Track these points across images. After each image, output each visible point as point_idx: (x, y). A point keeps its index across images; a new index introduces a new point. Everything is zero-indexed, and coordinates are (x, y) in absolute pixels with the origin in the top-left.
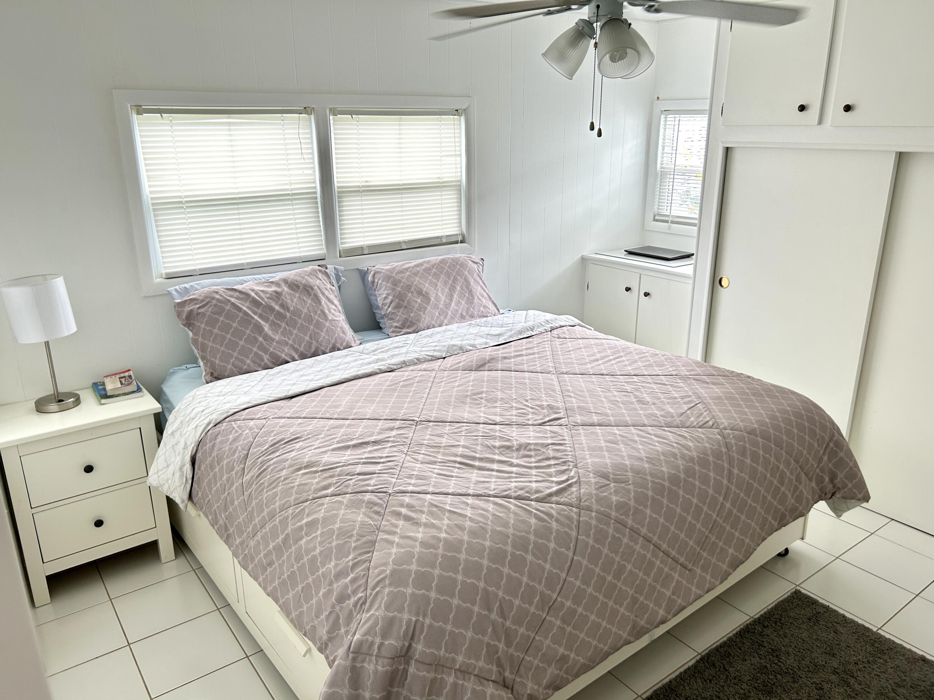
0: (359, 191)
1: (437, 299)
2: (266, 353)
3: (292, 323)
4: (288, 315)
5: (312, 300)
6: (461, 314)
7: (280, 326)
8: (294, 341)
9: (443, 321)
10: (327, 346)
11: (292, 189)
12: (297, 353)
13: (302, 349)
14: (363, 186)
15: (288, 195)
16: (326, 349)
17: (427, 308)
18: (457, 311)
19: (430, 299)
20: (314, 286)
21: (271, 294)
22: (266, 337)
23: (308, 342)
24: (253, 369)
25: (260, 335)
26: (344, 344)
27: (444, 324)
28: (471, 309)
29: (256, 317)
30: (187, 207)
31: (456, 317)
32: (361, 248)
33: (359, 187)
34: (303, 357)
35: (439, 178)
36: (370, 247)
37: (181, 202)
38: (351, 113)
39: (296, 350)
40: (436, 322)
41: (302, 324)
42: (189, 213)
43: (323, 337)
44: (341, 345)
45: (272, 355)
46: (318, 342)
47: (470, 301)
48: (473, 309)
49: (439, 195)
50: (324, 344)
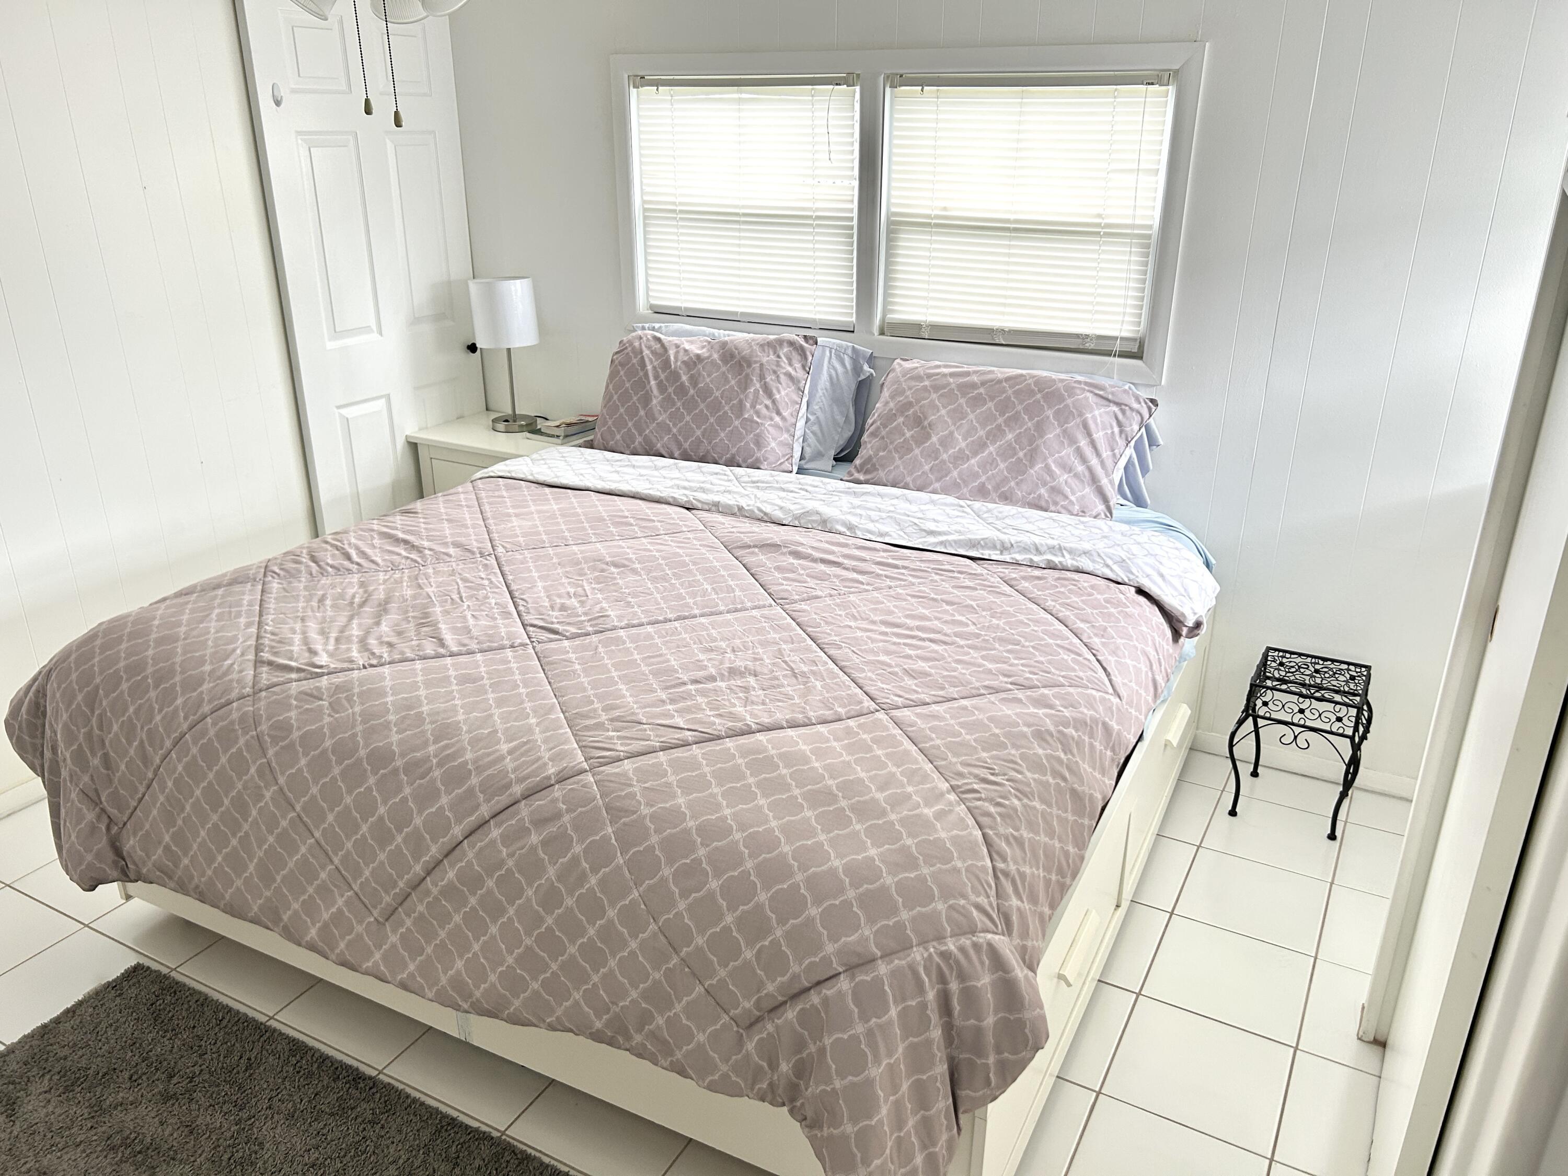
0: (929, 225)
1: (946, 442)
2: (640, 435)
3: (690, 405)
4: (692, 392)
5: (739, 382)
6: (983, 485)
7: (674, 404)
8: (679, 431)
9: (931, 484)
10: (723, 455)
11: (817, 210)
12: (679, 449)
13: (686, 445)
14: (937, 217)
15: (810, 217)
16: (721, 458)
17: (912, 450)
18: (976, 476)
19: (928, 437)
20: (756, 362)
21: (691, 358)
22: (651, 416)
23: (698, 438)
24: (618, 449)
25: (644, 408)
26: (750, 461)
27: (930, 489)
28: (1013, 484)
29: (653, 383)
30: (681, 219)
31: (966, 486)
32: (918, 326)
33: (929, 216)
34: (686, 457)
35: (1099, 216)
36: (934, 327)
37: (674, 211)
38: (922, 82)
39: (680, 445)
40: (914, 480)
41: (702, 411)
42: (683, 227)
43: (721, 440)
44: (745, 461)
45: (646, 440)
46: (710, 443)
47: (1019, 469)
48: (1017, 484)
49: (1093, 251)
50: (718, 449)
